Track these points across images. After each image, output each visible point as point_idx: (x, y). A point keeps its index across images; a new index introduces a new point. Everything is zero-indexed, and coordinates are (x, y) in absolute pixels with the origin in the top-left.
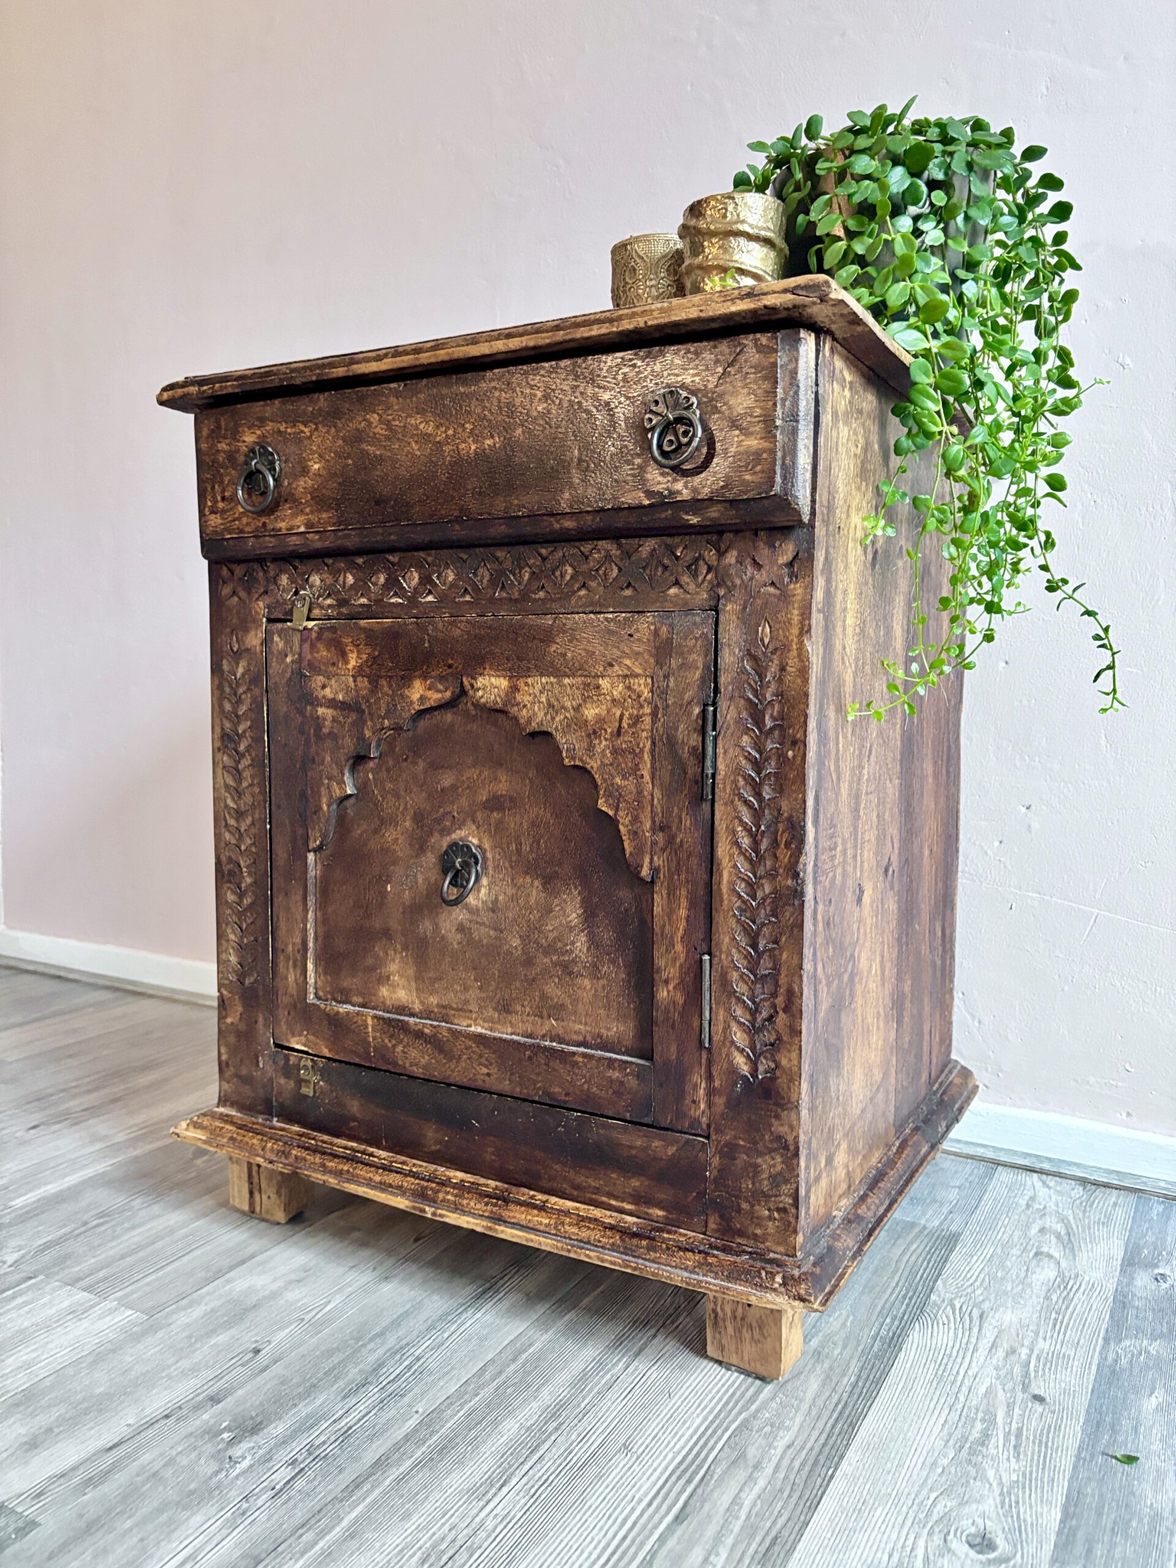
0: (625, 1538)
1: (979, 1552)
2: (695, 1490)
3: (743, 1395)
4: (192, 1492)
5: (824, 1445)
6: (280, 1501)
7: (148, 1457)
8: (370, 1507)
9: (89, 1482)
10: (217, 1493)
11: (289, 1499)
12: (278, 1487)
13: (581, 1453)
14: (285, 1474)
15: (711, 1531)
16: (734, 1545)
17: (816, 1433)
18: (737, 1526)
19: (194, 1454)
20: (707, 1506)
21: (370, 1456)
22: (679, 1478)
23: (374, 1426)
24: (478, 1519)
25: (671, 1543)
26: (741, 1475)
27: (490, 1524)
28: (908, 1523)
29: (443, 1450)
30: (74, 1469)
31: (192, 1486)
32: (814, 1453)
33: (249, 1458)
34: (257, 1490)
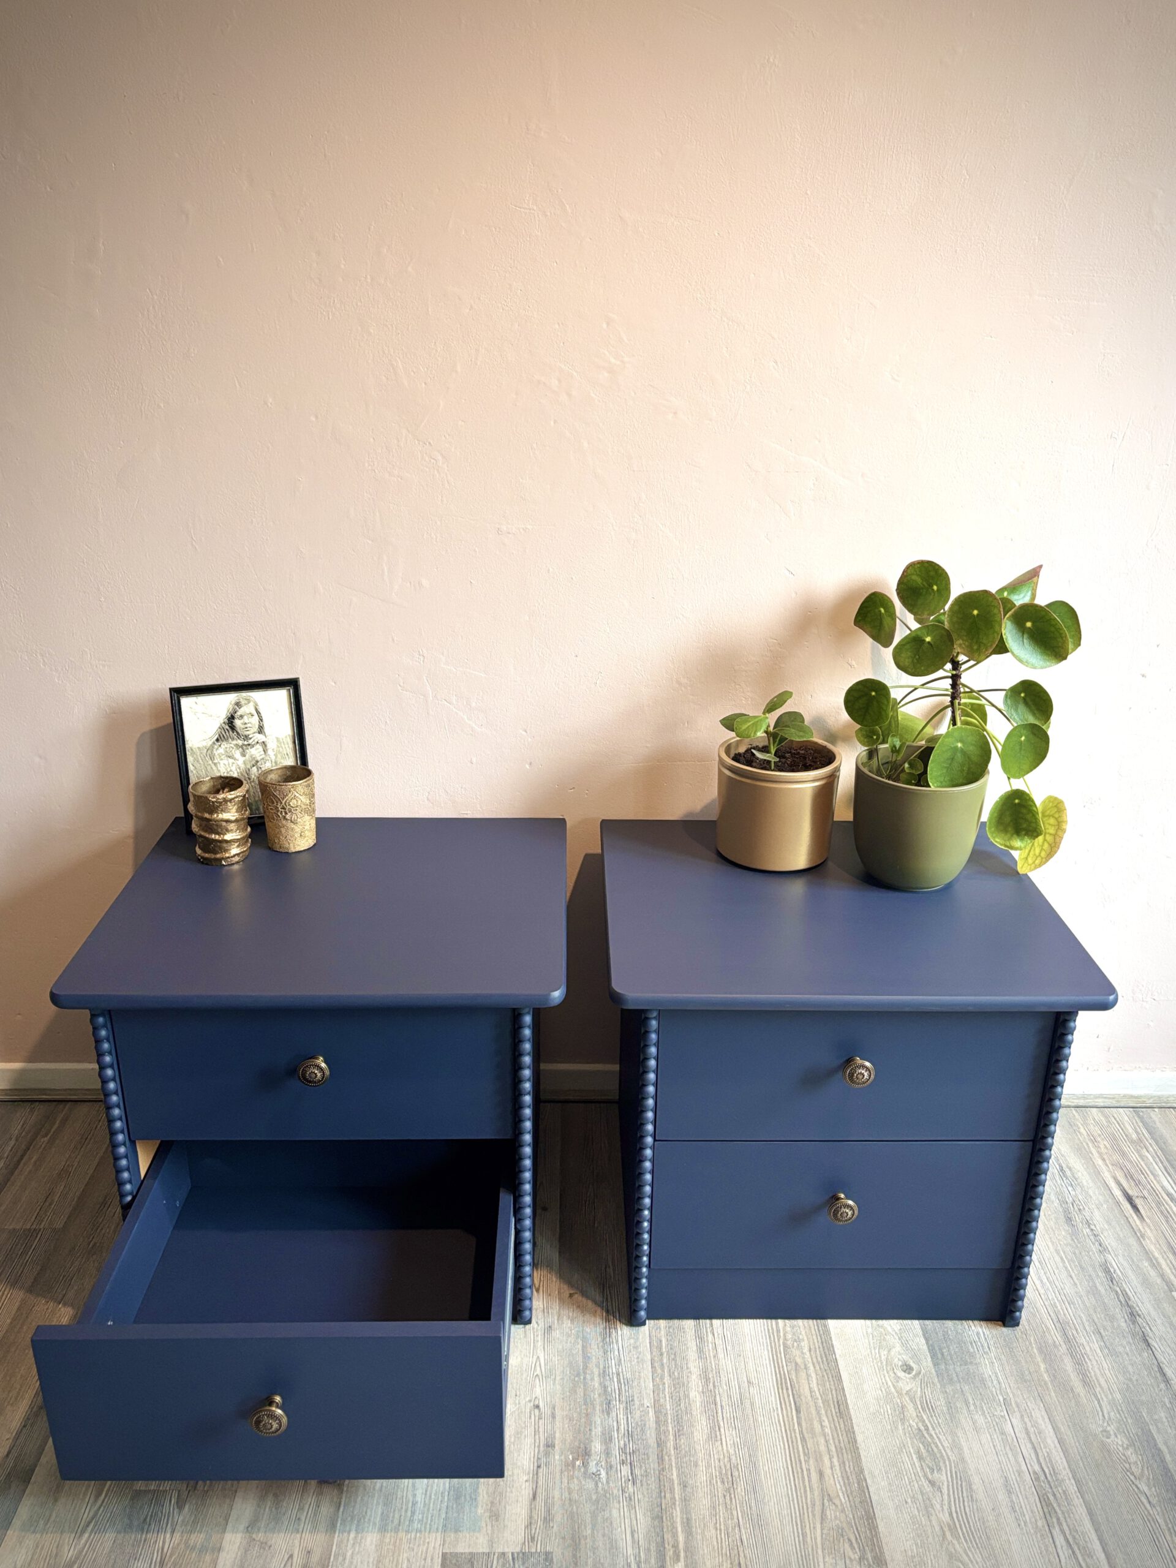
0: (786, 1431)
1: (909, 1373)
2: (792, 1391)
3: (772, 1329)
4: (597, 1501)
5: (822, 1343)
6: (639, 1484)
7: (557, 1494)
8: (678, 1468)
9: (548, 1520)
10: (608, 1495)
11: (641, 1481)
12: (630, 1478)
13: (736, 1397)
14: (625, 1470)
15: (814, 1412)
16: (826, 1413)
17: (814, 1337)
18: (820, 1401)
19: (575, 1480)
20: (802, 1397)
21: (652, 1441)
22: (782, 1389)
23: (637, 1423)
24: (725, 1451)
25: (804, 1424)
26: (803, 1374)
27: (732, 1451)
28: (877, 1371)
29: (678, 1421)
30: (531, 1517)
31: (594, 1497)
32: (821, 1349)
33: (602, 1470)
34: (623, 1485)
